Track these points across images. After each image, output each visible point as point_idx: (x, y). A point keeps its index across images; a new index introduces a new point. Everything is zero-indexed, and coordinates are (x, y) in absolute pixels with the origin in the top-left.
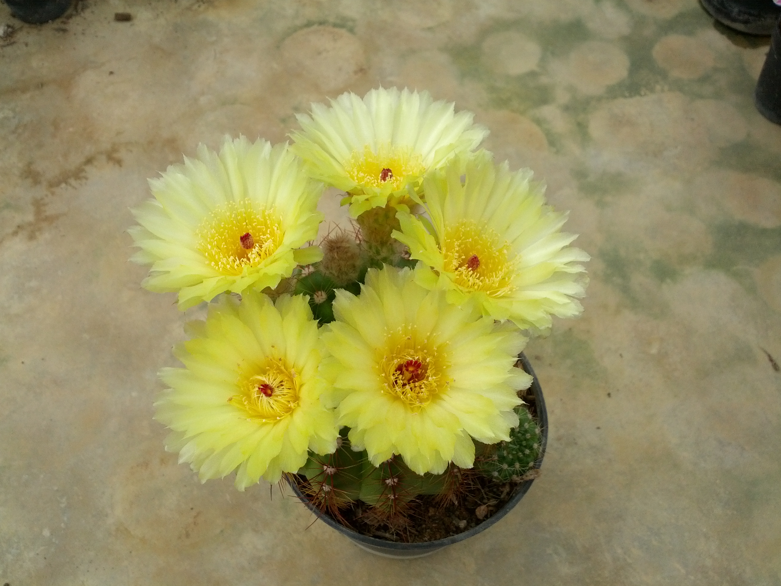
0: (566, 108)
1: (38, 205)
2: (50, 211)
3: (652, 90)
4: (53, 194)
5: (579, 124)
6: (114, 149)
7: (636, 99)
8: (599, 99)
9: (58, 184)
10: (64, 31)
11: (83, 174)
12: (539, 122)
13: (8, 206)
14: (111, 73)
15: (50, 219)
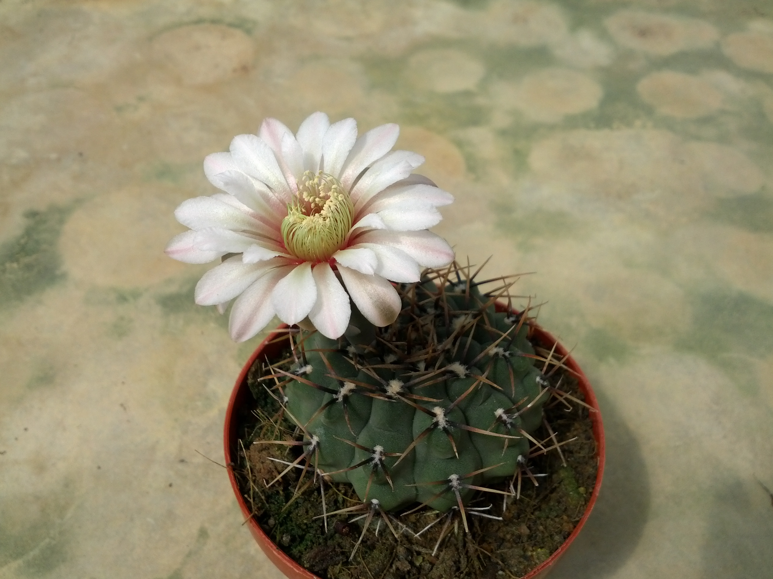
0: (503, 133)
3: (630, 125)
7: (604, 133)
8: (552, 128)
12: (459, 144)
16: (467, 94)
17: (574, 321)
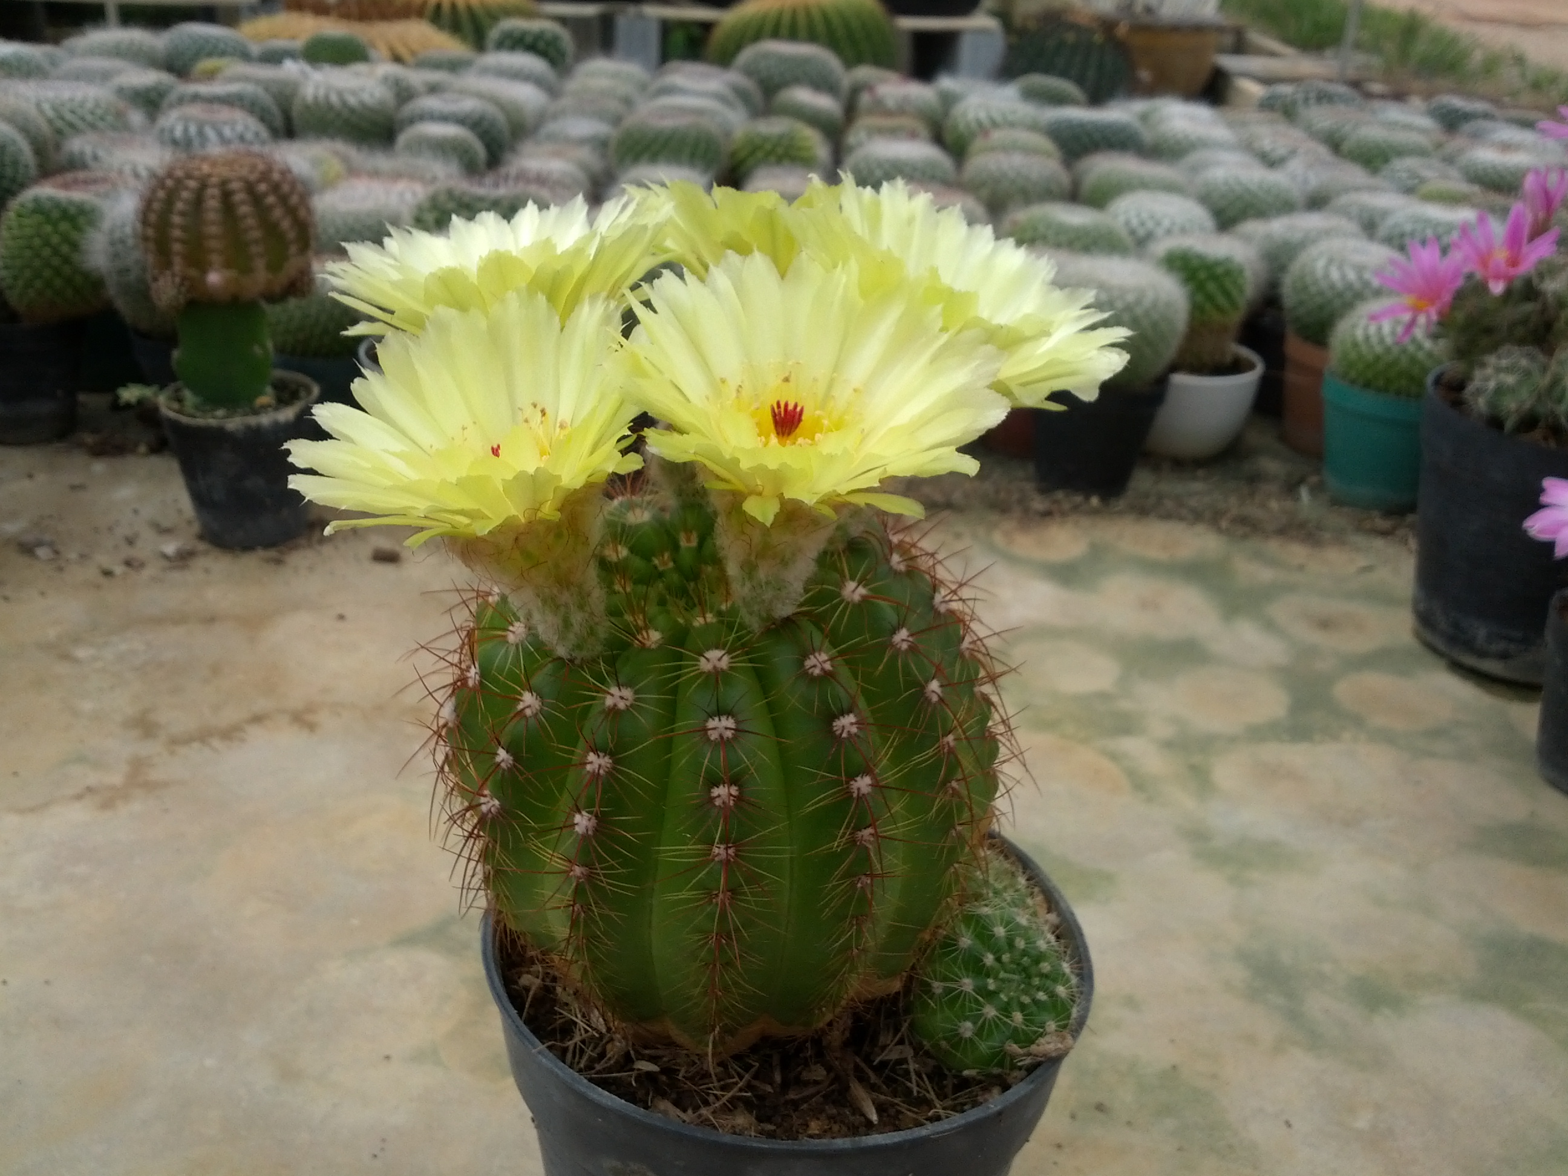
0: (1168, 745)
1: (138, 765)
2: (155, 775)
3: (1335, 738)
4: (172, 753)
5: (1194, 768)
6: (311, 708)
7: (1303, 747)
8: (1233, 740)
9: (187, 740)
10: (279, 562)
11: (239, 735)
12: (1114, 757)
13: (81, 759)
14: (341, 617)
15: (151, 787)
16: (1103, 696)
17: (1327, 968)
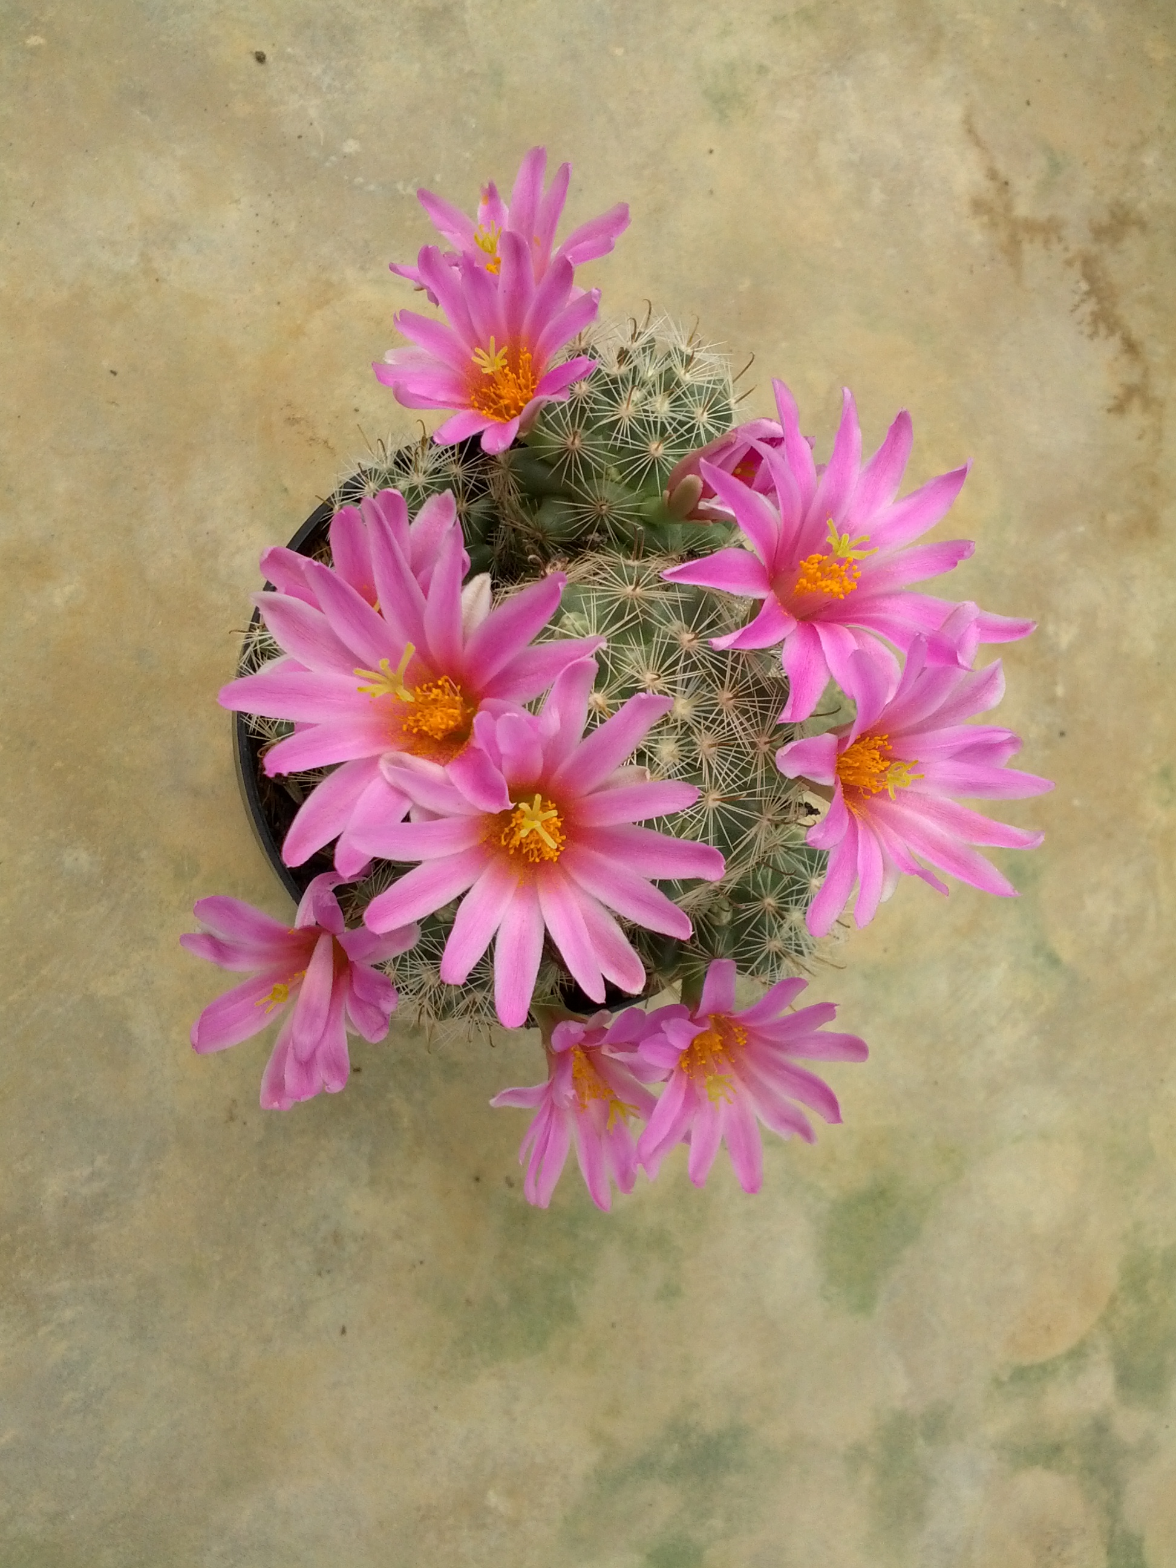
1: (1049, 229)
2: (1032, 251)
4: (1069, 263)
5: (1057, 1449)
6: (1149, 403)
9: (1089, 276)
11: (1103, 330)
13: (1056, 168)
15: (1012, 250)
